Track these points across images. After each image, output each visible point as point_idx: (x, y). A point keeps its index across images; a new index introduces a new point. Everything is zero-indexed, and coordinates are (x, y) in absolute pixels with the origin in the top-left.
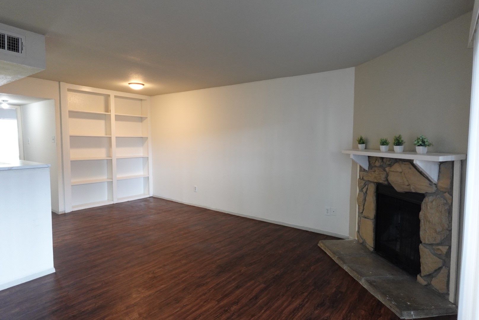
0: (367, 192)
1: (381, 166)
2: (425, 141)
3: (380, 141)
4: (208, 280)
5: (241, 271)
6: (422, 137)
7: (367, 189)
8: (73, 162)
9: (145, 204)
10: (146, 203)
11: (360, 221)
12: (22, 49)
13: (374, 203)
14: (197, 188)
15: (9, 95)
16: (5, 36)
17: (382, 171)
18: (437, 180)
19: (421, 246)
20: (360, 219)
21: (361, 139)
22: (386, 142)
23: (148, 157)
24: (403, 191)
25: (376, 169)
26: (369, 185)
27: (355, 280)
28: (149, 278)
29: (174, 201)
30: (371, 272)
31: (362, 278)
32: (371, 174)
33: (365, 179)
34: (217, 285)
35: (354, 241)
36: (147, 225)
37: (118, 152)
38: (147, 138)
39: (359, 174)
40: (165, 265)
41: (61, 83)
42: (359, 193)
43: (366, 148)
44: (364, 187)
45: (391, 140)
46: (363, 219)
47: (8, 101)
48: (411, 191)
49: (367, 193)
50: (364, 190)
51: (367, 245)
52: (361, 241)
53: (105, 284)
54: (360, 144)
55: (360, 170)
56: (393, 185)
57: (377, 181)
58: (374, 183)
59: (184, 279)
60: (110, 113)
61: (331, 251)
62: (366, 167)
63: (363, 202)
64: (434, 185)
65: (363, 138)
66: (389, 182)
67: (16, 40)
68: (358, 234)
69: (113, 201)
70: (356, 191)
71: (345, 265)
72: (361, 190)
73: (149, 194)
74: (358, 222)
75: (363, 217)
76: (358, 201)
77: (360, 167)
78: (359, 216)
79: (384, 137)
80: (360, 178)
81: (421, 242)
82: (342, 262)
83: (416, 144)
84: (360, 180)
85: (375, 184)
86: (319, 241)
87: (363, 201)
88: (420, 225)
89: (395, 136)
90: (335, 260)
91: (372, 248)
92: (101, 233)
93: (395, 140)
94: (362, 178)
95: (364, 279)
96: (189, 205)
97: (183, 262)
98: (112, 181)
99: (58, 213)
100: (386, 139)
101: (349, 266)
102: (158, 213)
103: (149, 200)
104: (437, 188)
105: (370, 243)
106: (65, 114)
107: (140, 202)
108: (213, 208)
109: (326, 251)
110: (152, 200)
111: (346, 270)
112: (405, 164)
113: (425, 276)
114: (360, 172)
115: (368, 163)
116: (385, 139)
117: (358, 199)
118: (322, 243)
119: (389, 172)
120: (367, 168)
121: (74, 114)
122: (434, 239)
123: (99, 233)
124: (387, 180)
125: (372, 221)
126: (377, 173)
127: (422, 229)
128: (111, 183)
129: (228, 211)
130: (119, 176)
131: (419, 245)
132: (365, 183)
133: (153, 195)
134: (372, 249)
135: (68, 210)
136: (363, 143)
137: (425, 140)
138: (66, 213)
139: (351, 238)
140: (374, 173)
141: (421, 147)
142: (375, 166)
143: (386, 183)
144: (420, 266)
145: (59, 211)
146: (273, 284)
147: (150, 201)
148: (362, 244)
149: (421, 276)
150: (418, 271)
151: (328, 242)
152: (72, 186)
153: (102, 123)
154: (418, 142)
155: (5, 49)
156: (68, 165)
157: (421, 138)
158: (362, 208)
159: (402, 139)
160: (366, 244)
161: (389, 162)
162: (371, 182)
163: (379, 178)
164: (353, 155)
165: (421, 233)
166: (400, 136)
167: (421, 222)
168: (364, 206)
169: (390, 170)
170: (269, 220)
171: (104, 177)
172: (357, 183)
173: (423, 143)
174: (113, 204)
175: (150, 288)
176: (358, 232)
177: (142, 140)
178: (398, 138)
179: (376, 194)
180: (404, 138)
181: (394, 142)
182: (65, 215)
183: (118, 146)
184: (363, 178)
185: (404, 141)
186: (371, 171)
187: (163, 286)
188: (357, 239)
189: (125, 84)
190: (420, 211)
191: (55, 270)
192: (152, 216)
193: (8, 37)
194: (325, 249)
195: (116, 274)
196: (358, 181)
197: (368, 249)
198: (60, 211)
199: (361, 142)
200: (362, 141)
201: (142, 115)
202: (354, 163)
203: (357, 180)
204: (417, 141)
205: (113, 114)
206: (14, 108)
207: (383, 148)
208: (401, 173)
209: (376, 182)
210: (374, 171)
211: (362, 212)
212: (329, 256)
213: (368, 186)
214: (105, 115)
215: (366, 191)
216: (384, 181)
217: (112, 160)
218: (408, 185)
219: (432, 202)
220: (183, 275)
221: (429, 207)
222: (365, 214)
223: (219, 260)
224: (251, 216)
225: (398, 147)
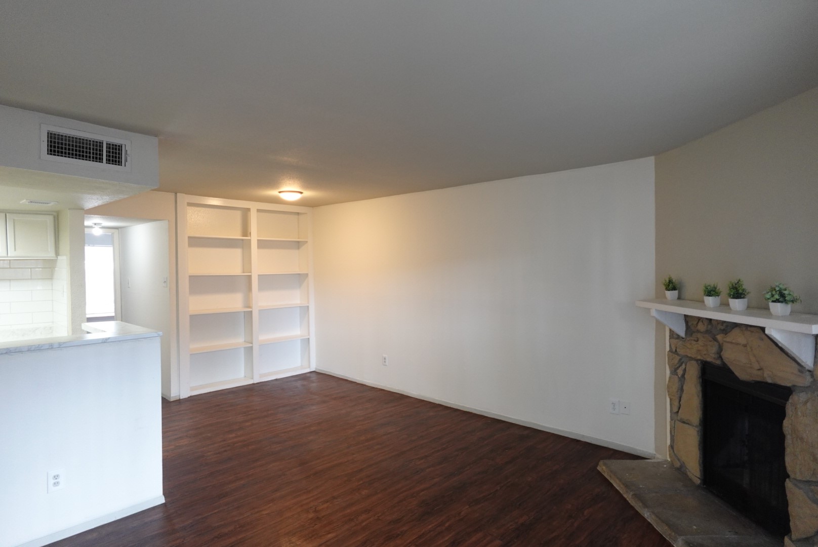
0: (686, 376)
1: (707, 332)
2: (785, 294)
3: (704, 288)
4: (405, 528)
5: (460, 513)
6: (778, 286)
7: (685, 370)
8: (193, 318)
9: (303, 385)
10: (305, 383)
11: (674, 427)
12: (126, 161)
13: (698, 396)
14: (387, 359)
15: (104, 216)
16: (103, 143)
17: (711, 341)
18: (813, 363)
19: (788, 484)
20: (673, 424)
21: (670, 281)
22: (714, 291)
23: (308, 306)
24: (751, 379)
25: (699, 335)
26: (688, 364)
27: (665, 539)
28: (309, 520)
29: (349, 379)
30: (695, 525)
31: (678, 537)
32: (691, 344)
33: (680, 353)
34: (420, 537)
35: (665, 464)
36: (305, 423)
37: (262, 300)
38: (307, 274)
39: (670, 342)
40: (334, 498)
41: (178, 194)
42: (670, 378)
43: (679, 298)
44: (679, 366)
45: (724, 288)
46: (678, 424)
47: (101, 224)
48: (765, 381)
49: (685, 378)
50: (680, 372)
51: (688, 473)
52: (678, 464)
53: (239, 527)
54: (669, 290)
55: (670, 336)
56: (732, 368)
57: (702, 358)
58: (697, 360)
59: (364, 524)
60: (249, 238)
61: (620, 480)
62: (681, 331)
63: (679, 393)
64: (807, 373)
65: (674, 280)
66: (724, 361)
67: (118, 147)
68: (672, 451)
69: (253, 379)
70: (666, 373)
71: (646, 510)
72: (674, 372)
73: (309, 367)
74: (670, 428)
75: (678, 420)
76: (668, 391)
77: (670, 330)
78: (672, 419)
79: (711, 282)
80: (671, 351)
81: (788, 476)
82: (641, 504)
83: (768, 299)
84: (670, 353)
85: (699, 362)
86: (599, 461)
87: (677, 392)
88: (786, 444)
89: (731, 282)
90: (628, 499)
91: (699, 478)
92: (234, 435)
93: (730, 289)
94: (674, 350)
95: (683, 540)
96: (374, 388)
97: (364, 492)
98: (252, 347)
99: (169, 400)
100: (714, 285)
101: (653, 513)
102: (324, 402)
103: (310, 377)
104: (814, 379)
105: (694, 468)
106: (183, 242)
107: (296, 381)
108: (415, 393)
109: (612, 481)
110: (314, 377)
111: (649, 520)
112: (752, 332)
113: (799, 540)
114: (670, 339)
115: (685, 325)
116: (712, 286)
117: (669, 387)
118: (605, 464)
119: (723, 344)
120: (682, 334)
121: (196, 242)
122: (812, 472)
123: (231, 436)
124: (720, 357)
125: (697, 429)
126: (700, 342)
127: (788, 451)
128: (249, 351)
129: (440, 399)
130: (262, 337)
131: (785, 481)
132: (680, 359)
133: (316, 369)
134: (698, 482)
135: (185, 394)
136: (674, 289)
137: (786, 292)
138: (181, 398)
139: (660, 457)
140: (695, 342)
141: (779, 304)
142: (698, 331)
143: (718, 362)
144: (789, 521)
145: (170, 395)
146: (515, 541)
147: (312, 379)
148: (680, 471)
149: (791, 539)
150: (787, 531)
151: (616, 464)
152: (191, 355)
153: (238, 252)
154: (773, 296)
155: (102, 162)
156: (185, 322)
157: (777, 289)
158: (676, 403)
159: (744, 287)
160: (687, 470)
161: (722, 325)
162: (691, 359)
163: (705, 352)
164: (656, 310)
165: (788, 459)
166: (739, 281)
167: (786, 440)
168: (680, 401)
169: (725, 339)
170: (510, 418)
171: (239, 340)
172: (667, 359)
173: (782, 298)
174: (253, 384)
175: (311, 538)
176: (672, 447)
177: (300, 279)
178: (736, 284)
179: (701, 380)
180: (746, 285)
181: (728, 292)
182: (179, 402)
183: (261, 289)
184: (676, 351)
185: (747, 291)
186: (691, 338)
187: (330, 536)
188: (669, 460)
189: (274, 193)
190: (784, 419)
191: (165, 499)
192: (314, 407)
193: (107, 144)
194: (610, 476)
195: (256, 510)
196: (668, 355)
197: (690, 480)
198: (172, 396)
199: (670, 287)
200: (671, 285)
201: (299, 238)
202: (659, 325)
203: (667, 353)
204: (770, 294)
205: (254, 238)
206: (109, 232)
207: (710, 301)
208: (745, 346)
209: (700, 360)
210: (696, 339)
211: (678, 412)
212: (616, 490)
213: (686, 365)
214: (242, 240)
215: (683, 375)
216: (714, 358)
217: (251, 312)
218: (759, 370)
219: (806, 402)
220: (364, 516)
221: (799, 414)
222: (682, 415)
223: (423, 490)
224: (479, 410)
225: (737, 301)
